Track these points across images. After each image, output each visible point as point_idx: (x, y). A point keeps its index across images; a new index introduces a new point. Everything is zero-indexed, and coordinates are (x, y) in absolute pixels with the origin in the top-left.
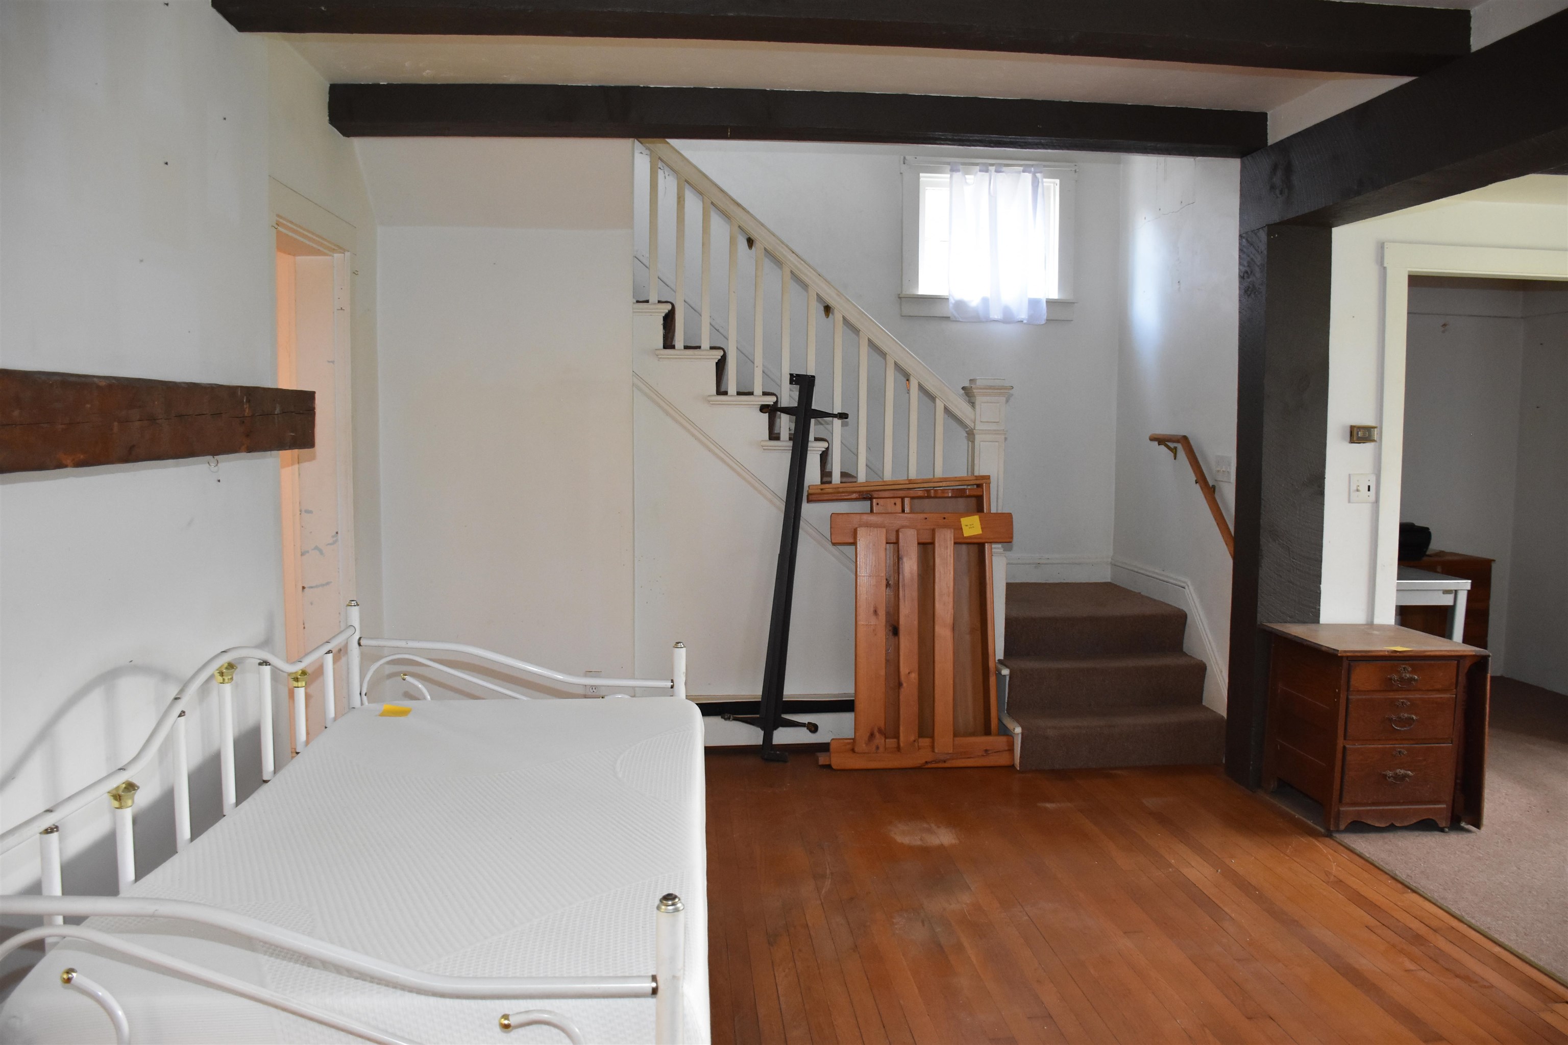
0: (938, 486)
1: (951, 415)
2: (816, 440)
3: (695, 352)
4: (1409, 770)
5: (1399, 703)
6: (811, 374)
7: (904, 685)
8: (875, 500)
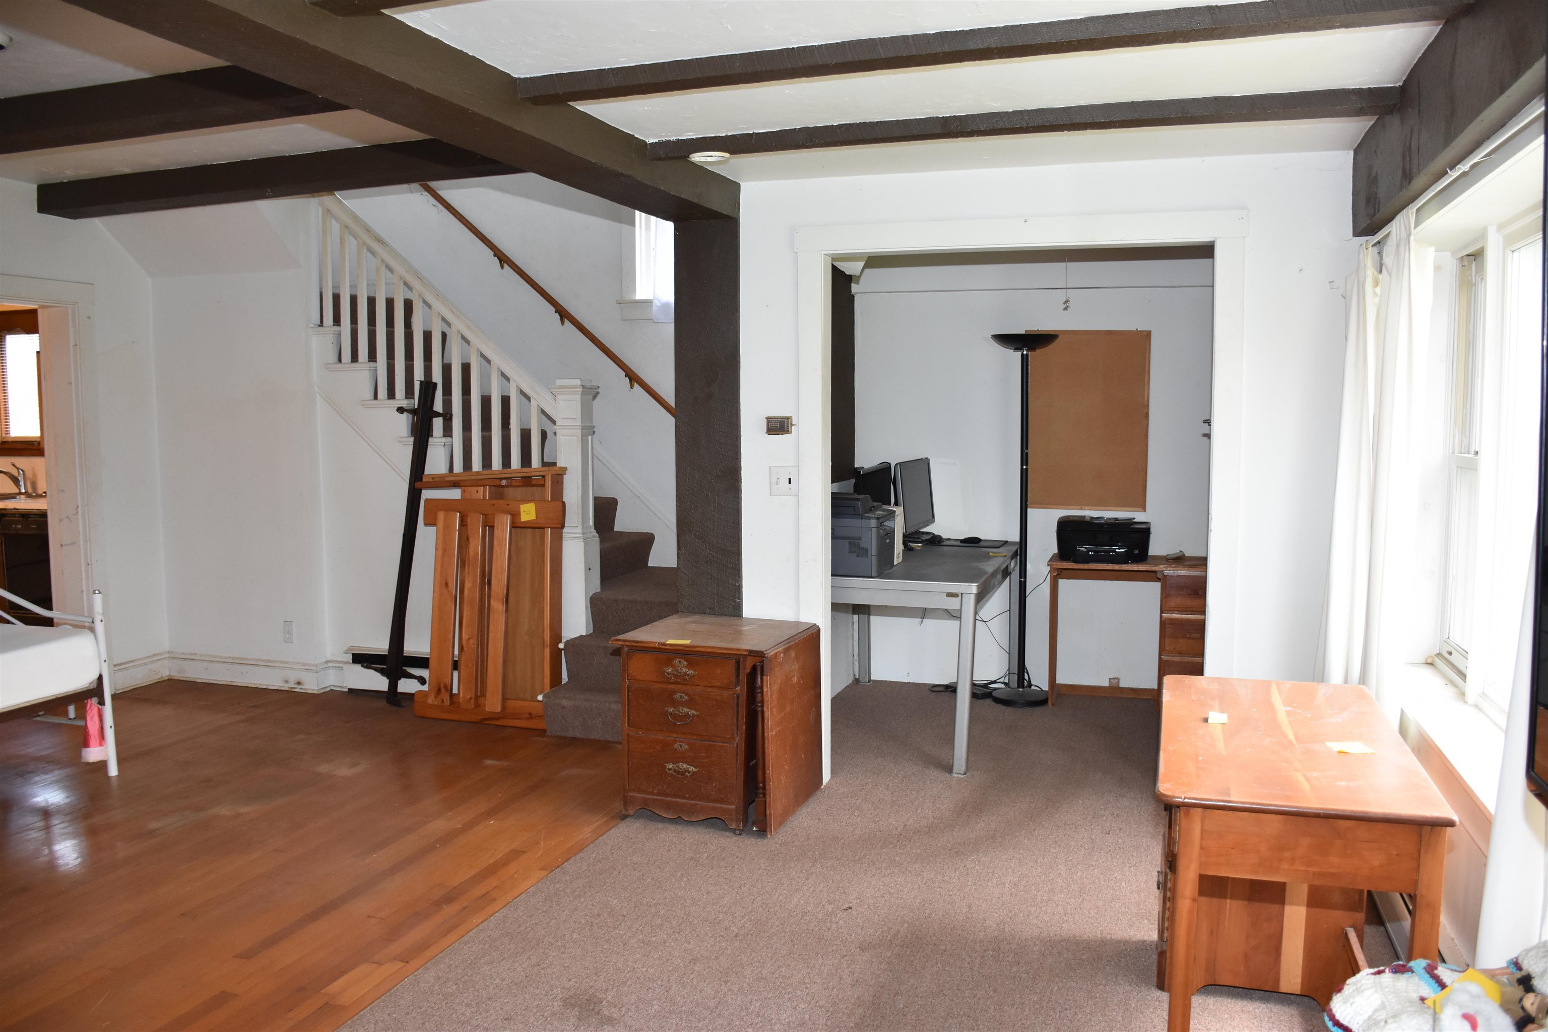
0: (515, 476)
1: (543, 412)
2: (444, 436)
3: (354, 365)
4: (692, 766)
5: (677, 696)
6: (434, 381)
7: (465, 649)
8: (463, 488)
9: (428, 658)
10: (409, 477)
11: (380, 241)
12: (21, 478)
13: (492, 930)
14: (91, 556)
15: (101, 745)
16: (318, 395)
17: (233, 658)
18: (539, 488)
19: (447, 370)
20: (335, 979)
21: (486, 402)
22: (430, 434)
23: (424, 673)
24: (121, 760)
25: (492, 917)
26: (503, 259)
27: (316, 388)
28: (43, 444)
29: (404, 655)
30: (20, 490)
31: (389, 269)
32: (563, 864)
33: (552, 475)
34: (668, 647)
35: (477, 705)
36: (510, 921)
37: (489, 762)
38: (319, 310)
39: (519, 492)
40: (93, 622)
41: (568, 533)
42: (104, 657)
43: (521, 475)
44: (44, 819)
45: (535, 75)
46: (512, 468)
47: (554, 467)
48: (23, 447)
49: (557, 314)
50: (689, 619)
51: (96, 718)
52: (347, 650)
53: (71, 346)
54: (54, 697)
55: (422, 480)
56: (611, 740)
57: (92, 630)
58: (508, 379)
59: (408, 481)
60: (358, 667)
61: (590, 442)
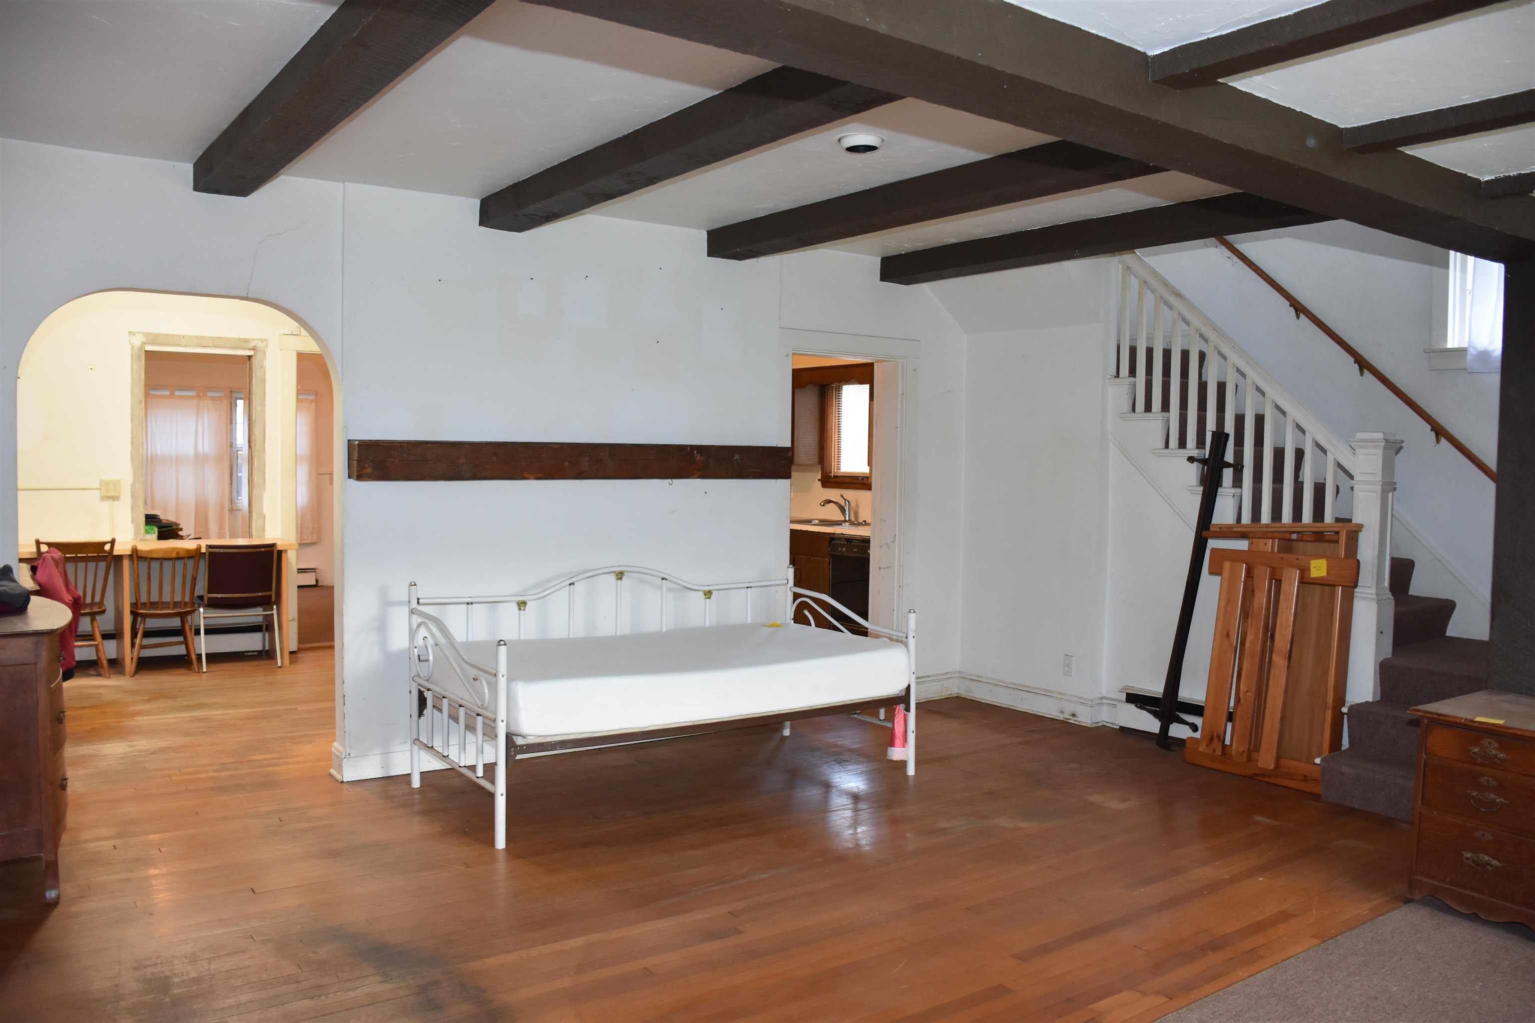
0: (1307, 530)
1: (1340, 466)
2: (1234, 486)
3: (1148, 414)
4: (1496, 859)
5: (1484, 779)
6: (1226, 431)
7: (1242, 701)
8: (1251, 539)
9: (1203, 706)
10: (1196, 526)
11: (1178, 295)
12: (847, 508)
13: (1258, 986)
14: (903, 579)
15: (904, 747)
16: (1111, 444)
17: (1015, 684)
18: (1331, 545)
19: (1240, 420)
20: (1101, 998)
21: (1279, 454)
22: (1220, 484)
23: (1198, 721)
24: (919, 762)
25: (1258, 974)
26: (1299, 308)
27: (1110, 436)
28: (871, 479)
29: (1178, 700)
30: (845, 518)
31: (1187, 323)
32: (1337, 936)
33: (1347, 532)
34: (1476, 724)
35: (1249, 760)
36: (1278, 983)
37: (1259, 818)
38: (1116, 362)
39: (1311, 547)
40: (907, 638)
41: (1359, 593)
42: (913, 669)
43: (1314, 530)
44: (853, 803)
45: (1363, 124)
46: (1303, 522)
47: (1350, 523)
48: (850, 481)
49: (1356, 364)
50: (1501, 698)
51: (902, 722)
52: (1122, 689)
53: (899, 395)
54: (871, 699)
55: (1209, 529)
56: (1393, 816)
57: (906, 645)
58: (1303, 432)
59: (1195, 530)
60: (1132, 707)
61: (1390, 499)
